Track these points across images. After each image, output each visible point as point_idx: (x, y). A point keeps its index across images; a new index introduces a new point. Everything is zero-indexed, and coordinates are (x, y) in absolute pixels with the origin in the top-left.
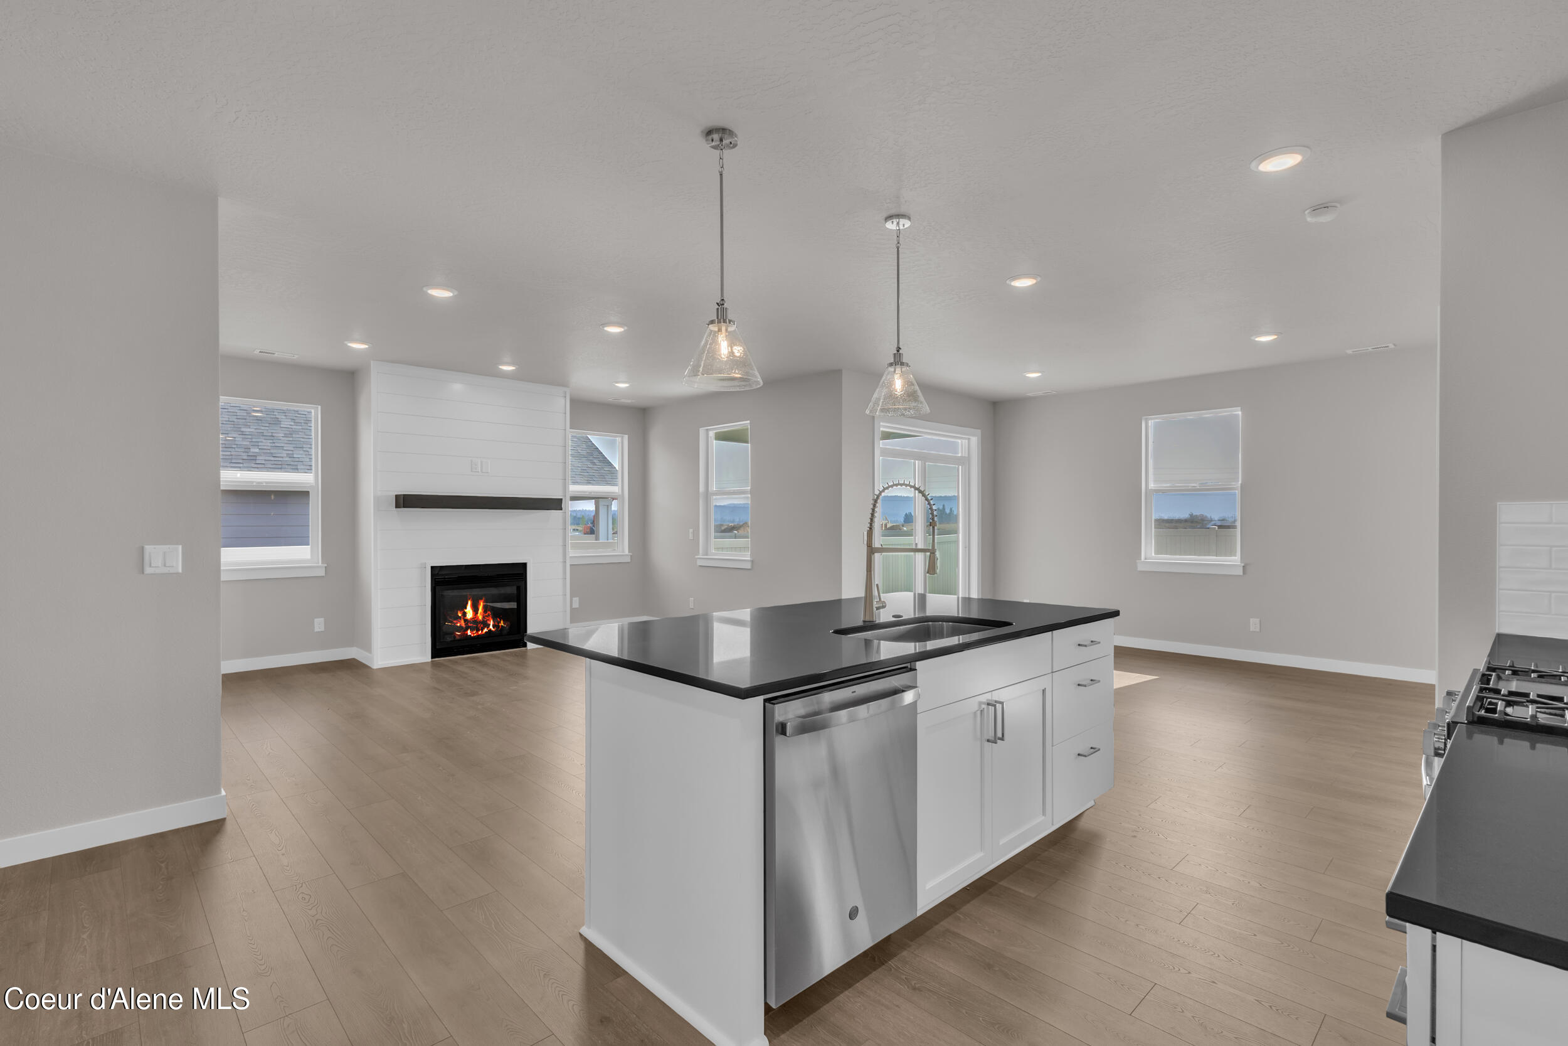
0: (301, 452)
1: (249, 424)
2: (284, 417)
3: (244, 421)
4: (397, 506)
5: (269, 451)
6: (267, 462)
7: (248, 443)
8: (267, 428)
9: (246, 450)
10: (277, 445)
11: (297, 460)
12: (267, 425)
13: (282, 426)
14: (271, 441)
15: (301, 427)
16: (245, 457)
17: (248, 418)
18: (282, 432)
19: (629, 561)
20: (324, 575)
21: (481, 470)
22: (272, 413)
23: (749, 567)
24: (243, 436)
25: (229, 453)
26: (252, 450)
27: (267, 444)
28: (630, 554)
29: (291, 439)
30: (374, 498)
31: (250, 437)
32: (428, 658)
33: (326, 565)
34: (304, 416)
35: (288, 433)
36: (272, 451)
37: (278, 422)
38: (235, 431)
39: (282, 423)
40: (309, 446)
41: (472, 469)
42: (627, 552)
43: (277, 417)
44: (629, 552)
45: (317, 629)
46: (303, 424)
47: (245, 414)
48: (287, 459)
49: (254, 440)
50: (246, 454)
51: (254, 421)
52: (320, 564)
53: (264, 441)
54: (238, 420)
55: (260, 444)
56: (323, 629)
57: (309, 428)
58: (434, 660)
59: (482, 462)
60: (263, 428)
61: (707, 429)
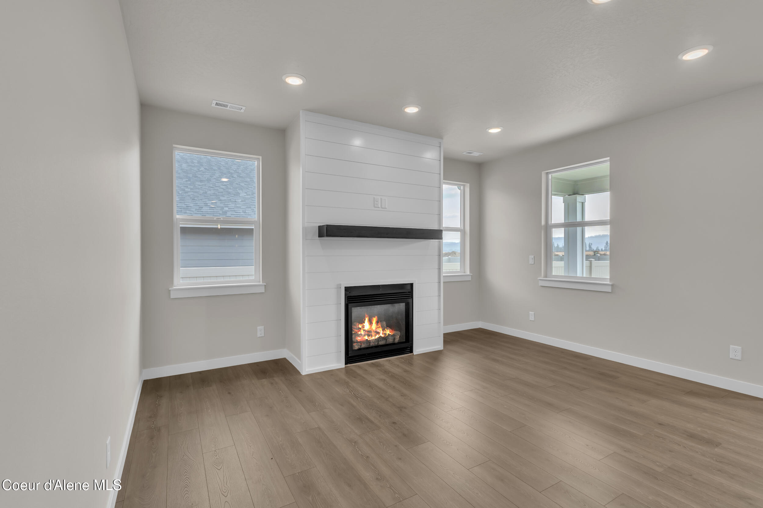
0: (250, 210)
1: (224, 195)
2: (241, 192)
3: (222, 193)
4: (321, 235)
5: (233, 209)
6: (232, 215)
7: (223, 205)
8: (233, 197)
9: (222, 209)
10: (237, 206)
11: (248, 214)
12: (233, 196)
13: (240, 196)
14: (235, 204)
15: (250, 197)
16: (221, 213)
17: (223, 192)
18: (240, 199)
19: (470, 280)
20: (264, 292)
21: (381, 205)
22: (236, 190)
23: (610, 291)
24: (221, 202)
25: (213, 211)
26: (225, 209)
27: (232, 205)
28: (472, 274)
29: (245, 203)
30: (303, 228)
31: (224, 202)
32: (342, 364)
33: (265, 284)
34: (251, 191)
35: (243, 199)
36: (235, 209)
37: (239, 194)
38: (217, 199)
39: (240, 194)
40: (254, 206)
41: (374, 205)
42: (468, 272)
43: (238, 191)
44: (470, 273)
45: (259, 335)
46: (251, 195)
47: (222, 190)
48: (243, 214)
49: (226, 204)
50: (222, 211)
51: (226, 194)
52: (261, 283)
53: (231, 204)
54: (219, 193)
55: (229, 205)
56: (263, 335)
57: (254, 197)
58: (347, 365)
59: (381, 199)
60: (231, 197)
61: (547, 173)
